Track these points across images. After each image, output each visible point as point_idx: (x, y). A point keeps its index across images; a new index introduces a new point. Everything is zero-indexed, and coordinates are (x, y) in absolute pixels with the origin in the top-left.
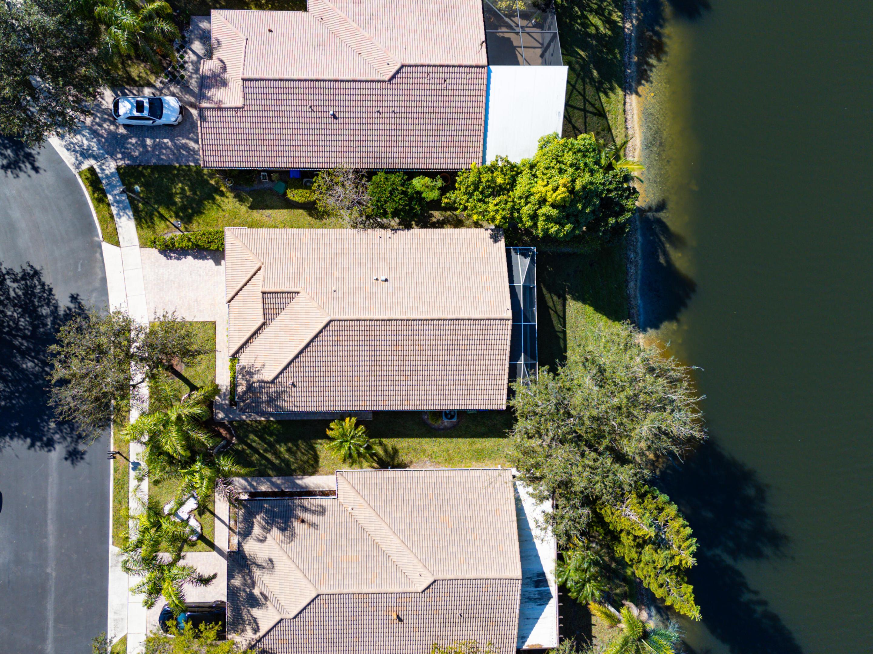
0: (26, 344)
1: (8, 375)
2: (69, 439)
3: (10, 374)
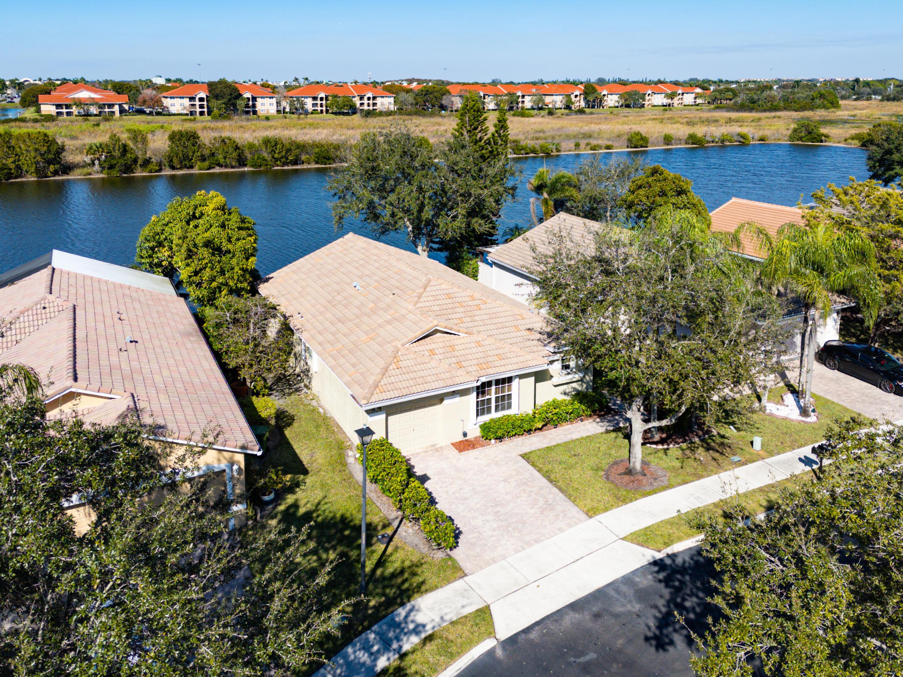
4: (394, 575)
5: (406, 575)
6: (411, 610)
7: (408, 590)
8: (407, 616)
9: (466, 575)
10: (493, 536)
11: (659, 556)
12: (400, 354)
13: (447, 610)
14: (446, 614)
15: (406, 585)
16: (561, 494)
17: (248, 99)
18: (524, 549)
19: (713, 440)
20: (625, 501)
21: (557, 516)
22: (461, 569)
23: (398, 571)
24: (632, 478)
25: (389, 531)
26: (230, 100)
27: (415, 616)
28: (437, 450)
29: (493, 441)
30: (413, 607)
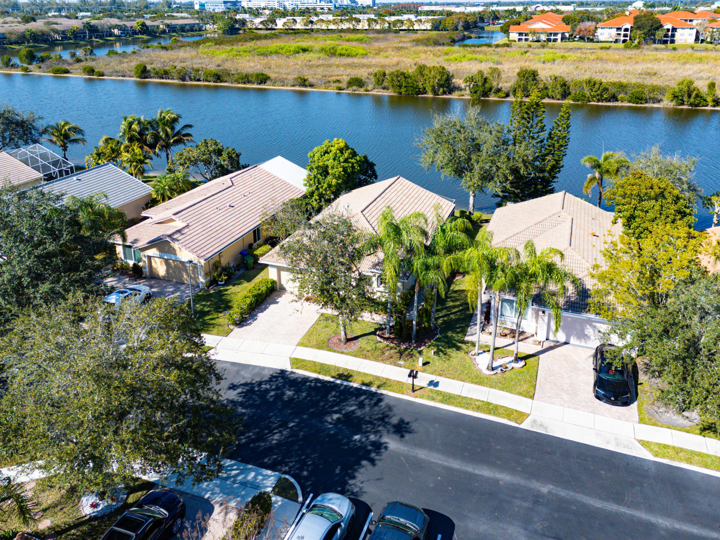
0: (251, 434)
1: (275, 459)
2: (380, 428)
3: (275, 457)
9: (226, 336)
10: (256, 332)
17: (669, 29)
18: (256, 341)
21: (287, 338)
22: (228, 334)
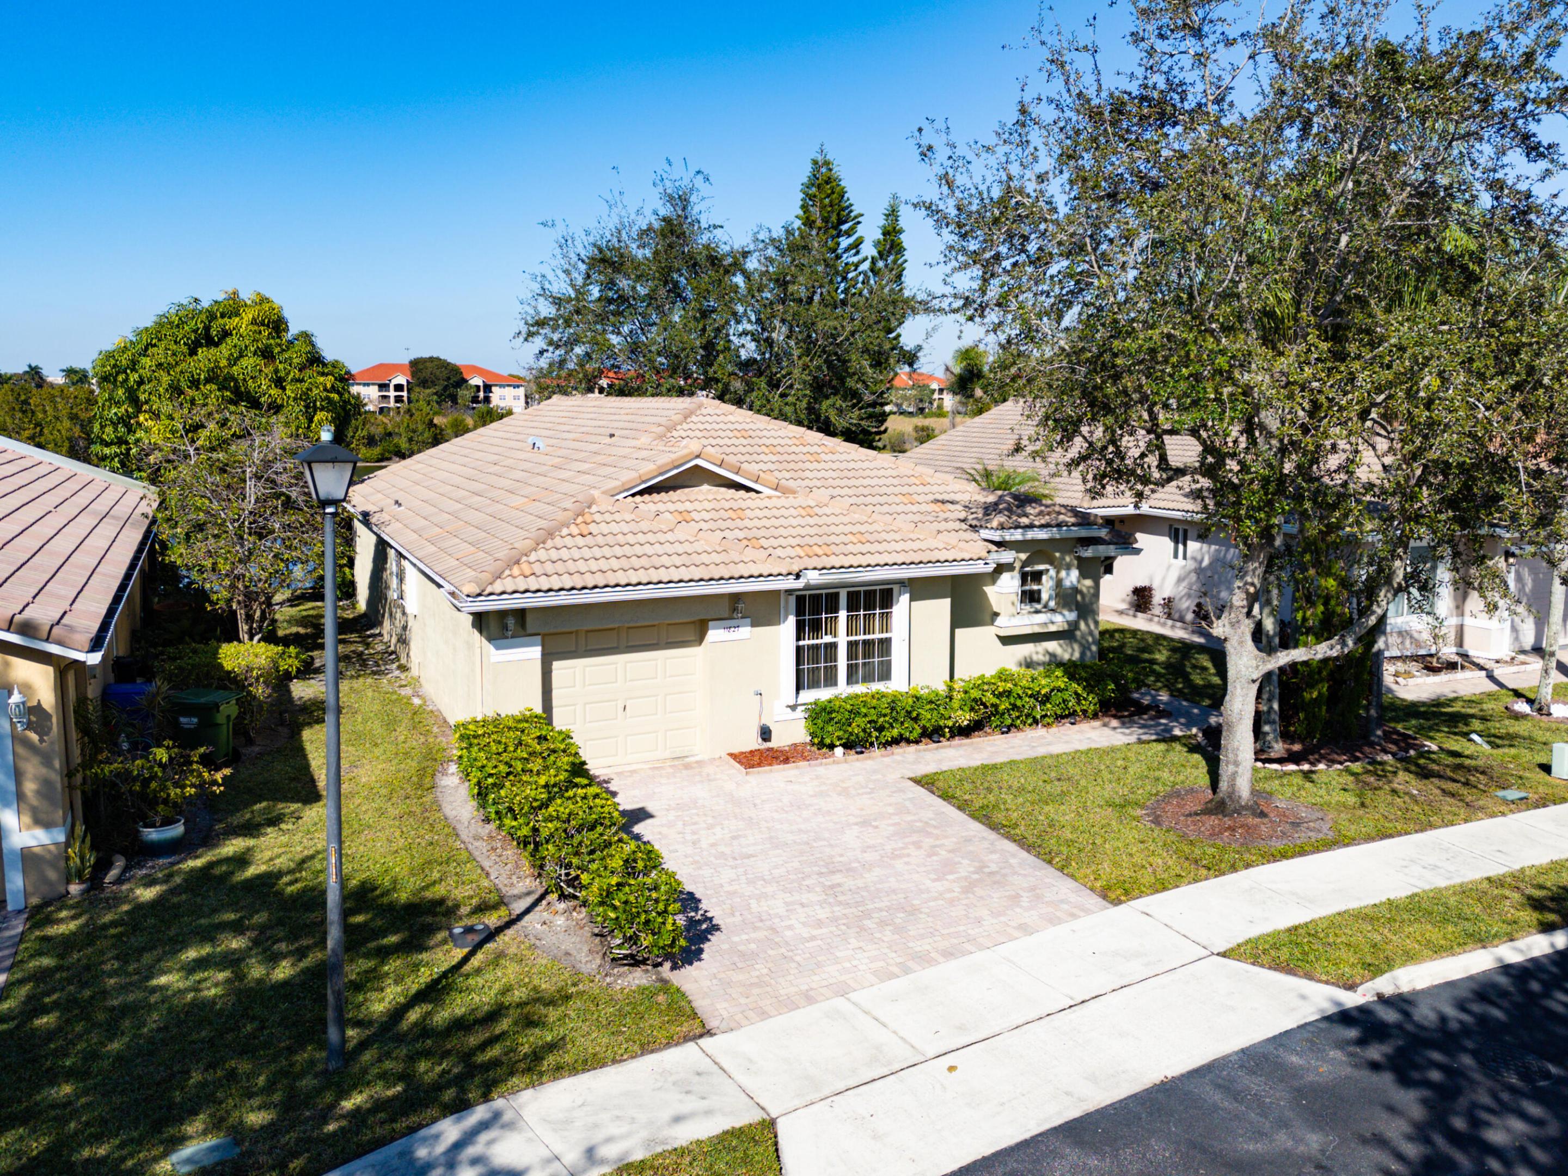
4: (461, 1025)
5: (504, 1024)
6: (484, 1126)
7: (495, 1063)
8: (458, 1146)
9: (709, 1033)
10: (813, 938)
11: (1352, 1000)
12: (594, 509)
13: (614, 1130)
14: (609, 1140)
15: (494, 1052)
16: (1024, 854)
17: (478, 387)
18: (907, 971)
19: (1434, 761)
20: (1216, 869)
21: (1016, 898)
22: (694, 1015)
23: (479, 1015)
24: (1228, 822)
25: (492, 920)
26: (446, 388)
27: (490, 1143)
28: (687, 767)
29: (839, 751)
30: (497, 1115)
